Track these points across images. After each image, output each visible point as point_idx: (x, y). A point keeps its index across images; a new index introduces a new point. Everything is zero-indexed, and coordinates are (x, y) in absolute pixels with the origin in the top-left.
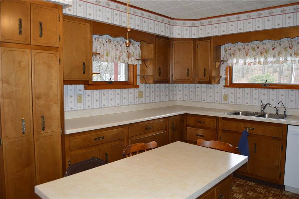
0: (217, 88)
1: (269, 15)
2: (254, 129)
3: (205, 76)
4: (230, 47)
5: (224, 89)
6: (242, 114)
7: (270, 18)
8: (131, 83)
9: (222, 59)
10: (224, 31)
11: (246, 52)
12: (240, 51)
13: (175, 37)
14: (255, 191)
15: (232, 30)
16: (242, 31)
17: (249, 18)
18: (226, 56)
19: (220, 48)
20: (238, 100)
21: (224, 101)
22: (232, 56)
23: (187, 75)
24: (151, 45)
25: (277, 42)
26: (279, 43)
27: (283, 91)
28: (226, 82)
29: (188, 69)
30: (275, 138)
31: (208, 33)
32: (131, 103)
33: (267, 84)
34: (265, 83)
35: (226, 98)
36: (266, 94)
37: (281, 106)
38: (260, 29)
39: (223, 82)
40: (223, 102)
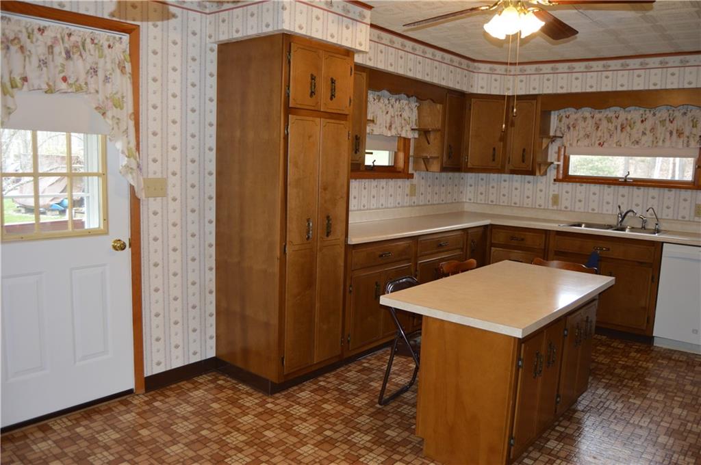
0: (542, 182)
1: (640, 67)
2: (608, 249)
3: (523, 161)
4: (568, 113)
5: (554, 184)
6: (586, 227)
7: (642, 72)
8: (398, 170)
9: (552, 134)
10: (562, 88)
11: (596, 123)
12: (585, 122)
13: (475, 92)
14: (609, 346)
15: (576, 87)
16: (594, 90)
17: (606, 69)
18: (561, 128)
19: (550, 114)
20: (578, 205)
21: (553, 205)
22: (572, 128)
23: (491, 158)
24: (439, 106)
25: (650, 111)
26: (652, 112)
27: (653, 192)
28: (558, 172)
29: (494, 149)
30: (641, 263)
31: (534, 89)
32: (399, 204)
33: (629, 179)
34: (626, 176)
35: (556, 200)
36: (626, 194)
37: (651, 215)
38: (624, 89)
39: (552, 174)
40: (550, 207)
